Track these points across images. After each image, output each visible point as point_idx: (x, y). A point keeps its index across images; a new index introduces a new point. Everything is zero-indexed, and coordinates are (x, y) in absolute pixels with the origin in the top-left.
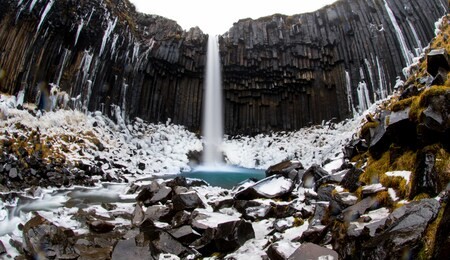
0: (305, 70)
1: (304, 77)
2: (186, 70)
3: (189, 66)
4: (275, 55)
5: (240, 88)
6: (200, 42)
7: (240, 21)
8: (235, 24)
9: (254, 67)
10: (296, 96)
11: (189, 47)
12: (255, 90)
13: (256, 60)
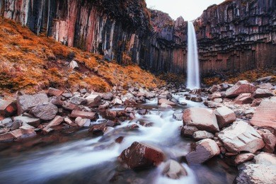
0: (253, 35)
1: (252, 39)
2: (176, 44)
3: (178, 42)
4: (231, 28)
5: (205, 52)
6: (183, 27)
7: (209, 8)
8: (204, 11)
9: (215, 38)
10: (243, 52)
11: (177, 31)
12: (214, 52)
13: (217, 34)
